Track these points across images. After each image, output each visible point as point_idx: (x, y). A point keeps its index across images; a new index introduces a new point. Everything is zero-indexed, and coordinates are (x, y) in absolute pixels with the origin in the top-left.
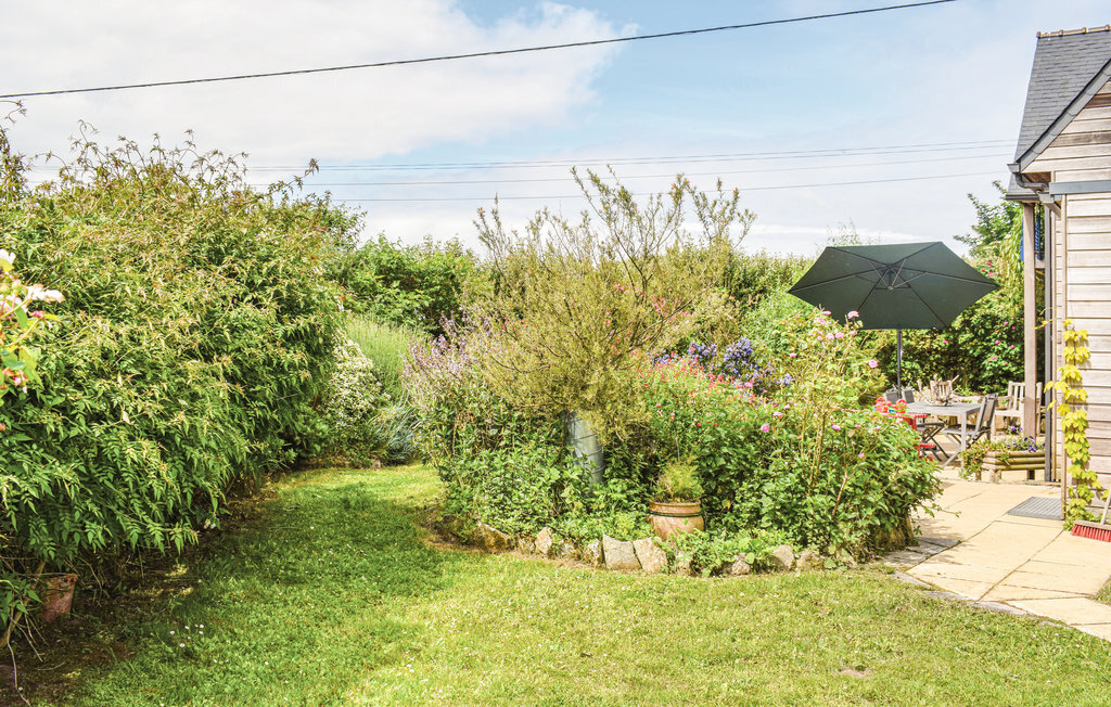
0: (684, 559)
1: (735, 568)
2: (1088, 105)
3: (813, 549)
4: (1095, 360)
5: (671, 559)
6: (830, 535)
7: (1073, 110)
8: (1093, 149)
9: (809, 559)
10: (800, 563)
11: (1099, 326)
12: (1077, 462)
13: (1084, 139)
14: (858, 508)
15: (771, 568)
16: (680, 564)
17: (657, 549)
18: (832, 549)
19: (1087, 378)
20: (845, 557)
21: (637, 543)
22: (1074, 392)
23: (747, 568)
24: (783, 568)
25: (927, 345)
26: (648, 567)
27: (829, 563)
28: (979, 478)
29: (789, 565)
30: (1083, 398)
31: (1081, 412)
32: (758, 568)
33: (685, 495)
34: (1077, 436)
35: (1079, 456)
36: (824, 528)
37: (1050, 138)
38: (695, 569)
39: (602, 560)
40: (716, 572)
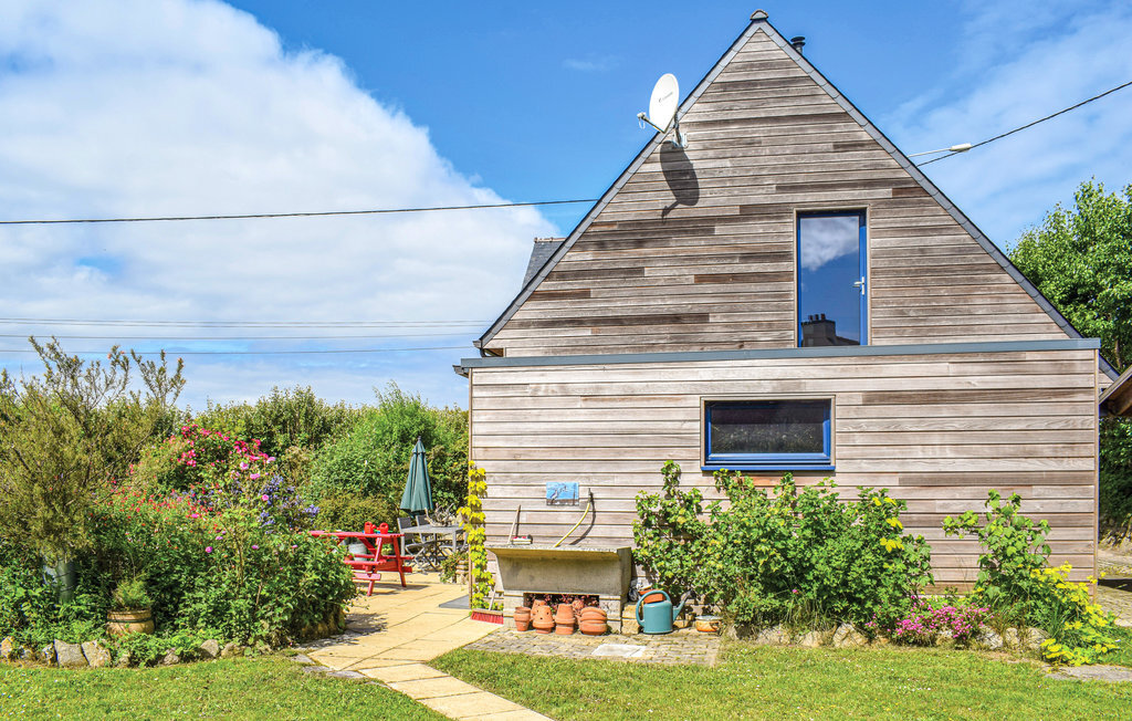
0: (124, 655)
1: (168, 660)
2: (529, 299)
3: (236, 642)
4: (491, 492)
5: (114, 655)
6: (250, 630)
7: (519, 302)
8: (532, 332)
9: (232, 649)
10: (223, 653)
11: (493, 466)
12: (477, 566)
13: (525, 324)
14: (273, 609)
15: (198, 657)
16: (121, 660)
17: (101, 648)
18: (251, 641)
19: (485, 505)
20: (261, 645)
21: (85, 645)
22: (475, 515)
23: (176, 659)
24: (210, 656)
25: (460, 480)
26: (94, 663)
27: (248, 651)
28: (455, 580)
29: (214, 653)
30: (482, 519)
31: (481, 530)
32: (186, 658)
33: (134, 606)
34: (478, 547)
35: (479, 561)
36: (244, 625)
37: (503, 322)
38: (133, 662)
39: (55, 660)
40: (151, 664)
